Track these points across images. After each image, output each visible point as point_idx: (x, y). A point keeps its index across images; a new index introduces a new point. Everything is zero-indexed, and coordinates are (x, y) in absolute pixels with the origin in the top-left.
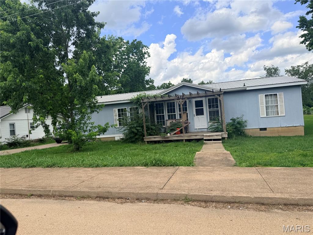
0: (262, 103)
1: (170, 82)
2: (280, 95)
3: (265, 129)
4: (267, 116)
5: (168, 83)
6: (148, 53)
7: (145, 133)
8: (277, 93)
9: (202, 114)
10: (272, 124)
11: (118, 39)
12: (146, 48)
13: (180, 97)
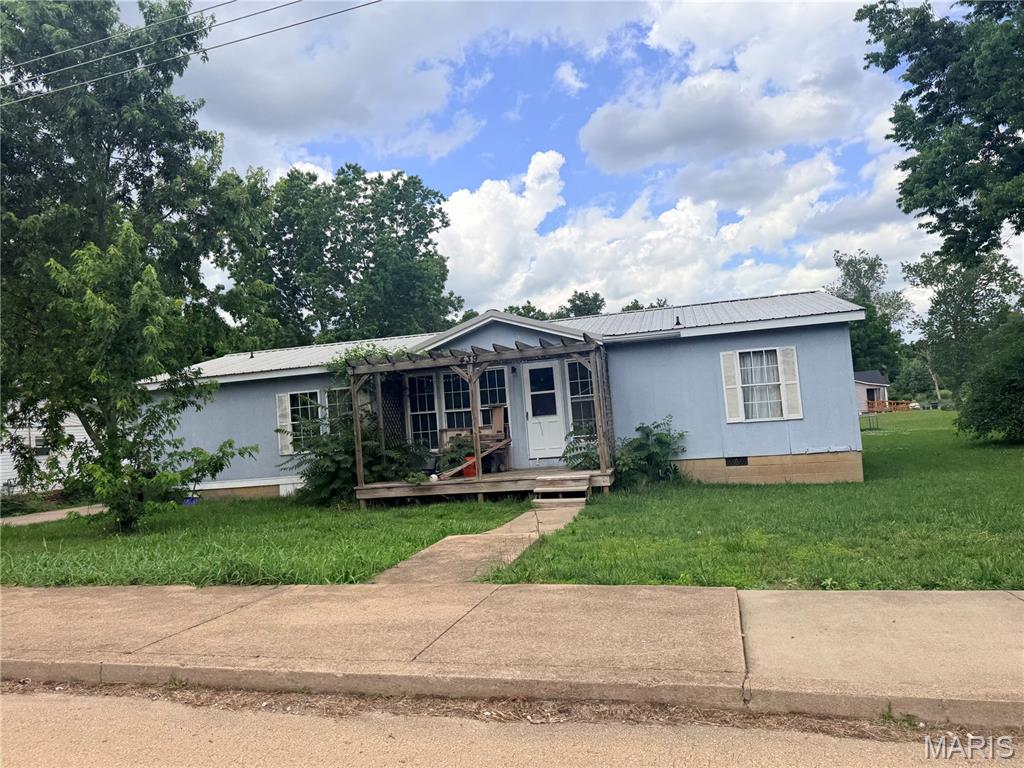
0: (730, 379)
1: (529, 303)
2: (785, 353)
3: (743, 461)
4: (747, 418)
5: (523, 308)
6: (443, 215)
7: (361, 471)
8: (777, 348)
9: (552, 411)
10: (765, 444)
11: (346, 169)
12: (437, 198)
13: (466, 359)
